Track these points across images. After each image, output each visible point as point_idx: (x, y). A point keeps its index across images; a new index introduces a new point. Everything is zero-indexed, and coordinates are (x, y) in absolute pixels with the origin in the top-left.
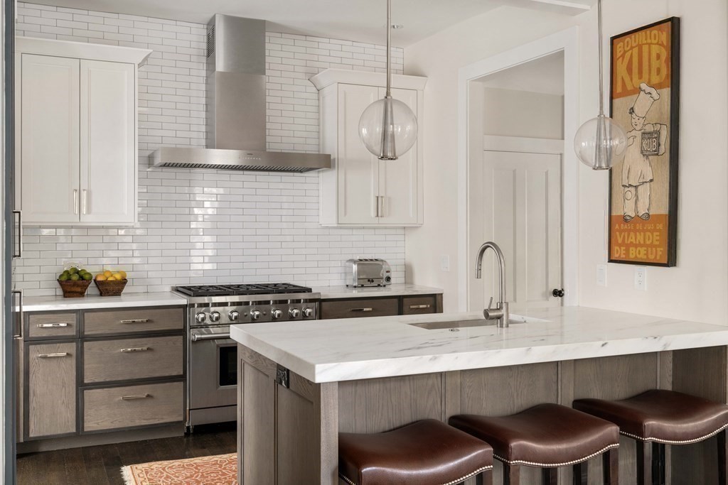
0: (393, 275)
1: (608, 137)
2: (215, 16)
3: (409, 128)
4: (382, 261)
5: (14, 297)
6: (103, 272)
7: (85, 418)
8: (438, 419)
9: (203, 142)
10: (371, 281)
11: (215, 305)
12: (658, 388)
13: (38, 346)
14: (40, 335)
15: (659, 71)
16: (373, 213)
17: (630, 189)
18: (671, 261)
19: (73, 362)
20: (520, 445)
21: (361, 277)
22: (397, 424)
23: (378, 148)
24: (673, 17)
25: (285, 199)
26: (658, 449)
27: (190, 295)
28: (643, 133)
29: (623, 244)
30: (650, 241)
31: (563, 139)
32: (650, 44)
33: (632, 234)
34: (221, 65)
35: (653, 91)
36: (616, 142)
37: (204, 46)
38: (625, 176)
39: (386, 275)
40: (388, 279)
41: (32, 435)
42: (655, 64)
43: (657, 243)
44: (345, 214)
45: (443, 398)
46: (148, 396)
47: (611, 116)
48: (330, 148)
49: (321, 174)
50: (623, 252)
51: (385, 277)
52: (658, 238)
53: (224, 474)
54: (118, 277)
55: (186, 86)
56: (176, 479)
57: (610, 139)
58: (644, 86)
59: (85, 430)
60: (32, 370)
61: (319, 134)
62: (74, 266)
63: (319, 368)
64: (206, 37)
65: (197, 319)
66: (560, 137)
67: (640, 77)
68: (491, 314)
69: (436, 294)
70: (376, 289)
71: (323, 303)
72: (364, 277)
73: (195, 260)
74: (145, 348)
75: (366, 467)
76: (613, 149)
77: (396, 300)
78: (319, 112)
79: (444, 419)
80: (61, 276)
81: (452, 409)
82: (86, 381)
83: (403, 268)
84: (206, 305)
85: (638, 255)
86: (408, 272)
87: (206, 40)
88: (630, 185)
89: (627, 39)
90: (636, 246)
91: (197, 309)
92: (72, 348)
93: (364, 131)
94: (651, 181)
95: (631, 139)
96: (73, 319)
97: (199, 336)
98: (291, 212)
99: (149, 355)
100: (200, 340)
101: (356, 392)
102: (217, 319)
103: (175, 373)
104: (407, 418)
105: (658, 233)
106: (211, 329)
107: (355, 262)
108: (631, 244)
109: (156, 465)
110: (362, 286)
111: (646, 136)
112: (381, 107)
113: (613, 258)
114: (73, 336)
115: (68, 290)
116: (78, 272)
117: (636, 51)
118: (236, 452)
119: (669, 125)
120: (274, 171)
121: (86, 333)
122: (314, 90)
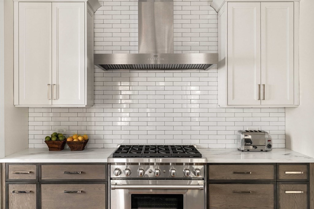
0: (274, 143)
4: (265, 132)
10: (255, 147)
13: (14, 185)
16: (256, 97)
19: (34, 196)
21: (248, 144)
39: (267, 143)
40: (270, 146)
55: (128, 17)
60: (10, 200)
61: (218, 42)
69: (309, 163)
70: (259, 153)
71: (210, 166)
72: (250, 144)
74: (79, 191)
77: (272, 166)
83: (283, 137)
92: (34, 187)
96: (34, 169)
99: (82, 196)
107: (243, 132)
110: (248, 150)
114: (35, 180)
121: (42, 179)
122: (214, 12)
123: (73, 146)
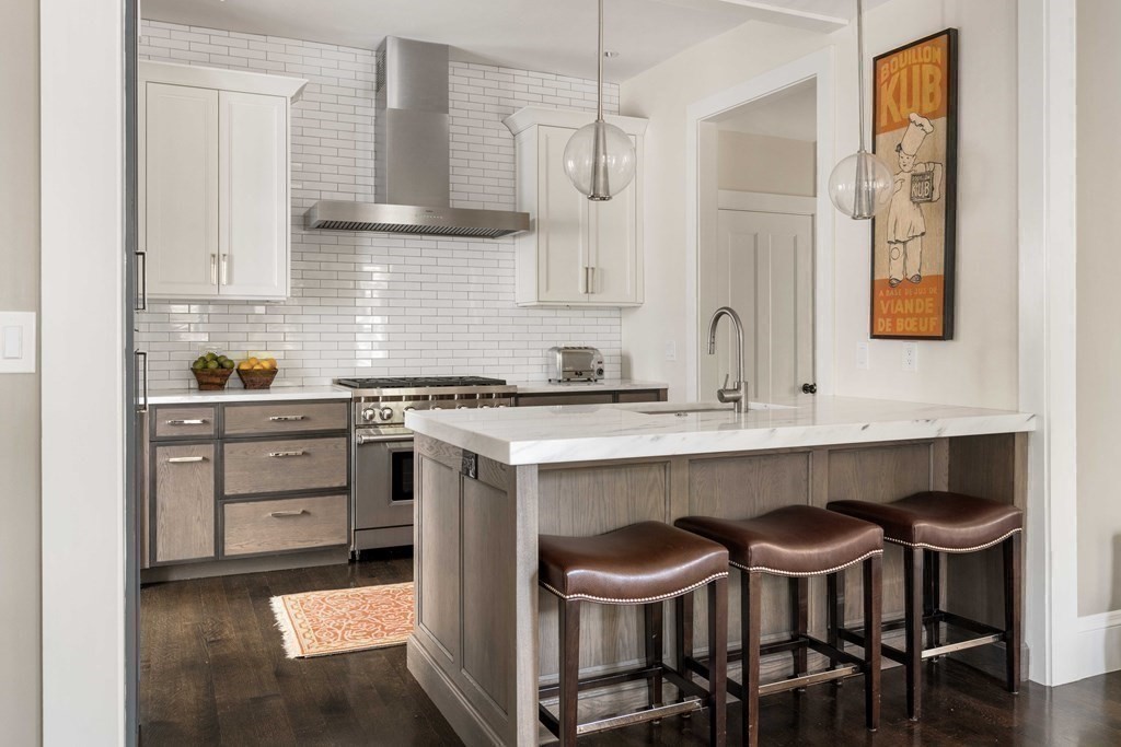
0: (606, 368)
1: (870, 177)
2: (385, 40)
3: (626, 159)
4: (593, 349)
5: (137, 361)
6: (248, 360)
7: (226, 539)
8: (662, 521)
9: (372, 198)
10: (579, 374)
11: (386, 399)
12: (931, 489)
13: (167, 448)
14: (169, 434)
15: (932, 96)
16: (581, 289)
17: (898, 245)
18: (947, 332)
19: (210, 468)
20: (762, 548)
21: (567, 369)
22: (612, 528)
23: (587, 186)
24: (949, 29)
25: (472, 271)
26: (931, 558)
27: (356, 387)
28: (913, 175)
29: (889, 314)
30: (922, 310)
31: (815, 196)
32: (921, 64)
33: (899, 302)
34: (393, 100)
35: (925, 122)
36: (879, 185)
37: (373, 78)
38: (891, 230)
39: (596, 367)
40: (601, 372)
41: (159, 559)
42: (928, 88)
43: (931, 311)
44: (547, 289)
45: (667, 496)
46: (304, 512)
47: (874, 152)
48: (529, 205)
49: (517, 241)
50: (889, 324)
51: (596, 369)
52: (931, 305)
53: (397, 605)
54: (266, 365)
55: (350, 127)
56: (338, 611)
57: (874, 180)
58: (914, 116)
59: (226, 554)
60: (160, 477)
61: (515, 190)
62: (211, 351)
63: (514, 446)
64: (374, 67)
65: (364, 417)
66: (812, 194)
67: (910, 106)
68: (726, 396)
69: (658, 390)
70: (586, 384)
71: (520, 398)
72: (571, 368)
73: (361, 346)
74: (300, 452)
75: (572, 570)
76: (876, 193)
77: (610, 396)
78: (514, 163)
79: (669, 522)
80: (196, 363)
81: (678, 511)
82: (226, 493)
83: (618, 360)
84: (376, 399)
85: (907, 329)
86: (625, 364)
87: (374, 71)
88: (897, 241)
89: (894, 59)
90: (904, 316)
91: (364, 404)
92: (209, 451)
93: (571, 164)
94: (923, 234)
95: (899, 183)
96: (210, 415)
97: (367, 438)
98: (480, 288)
99: (305, 461)
100: (368, 443)
101: (560, 486)
102: (389, 417)
103: (337, 485)
104: (623, 519)
105: (931, 299)
106: (381, 430)
107: (559, 350)
108: (900, 315)
109: (313, 596)
110: (568, 380)
111: (917, 178)
112: (592, 134)
113: (876, 333)
114: (211, 435)
115: (204, 381)
116: (216, 359)
117: (904, 73)
118: (412, 580)
119: (944, 164)
120: (459, 235)
121: (227, 433)
122: (508, 134)
123: (254, 379)
